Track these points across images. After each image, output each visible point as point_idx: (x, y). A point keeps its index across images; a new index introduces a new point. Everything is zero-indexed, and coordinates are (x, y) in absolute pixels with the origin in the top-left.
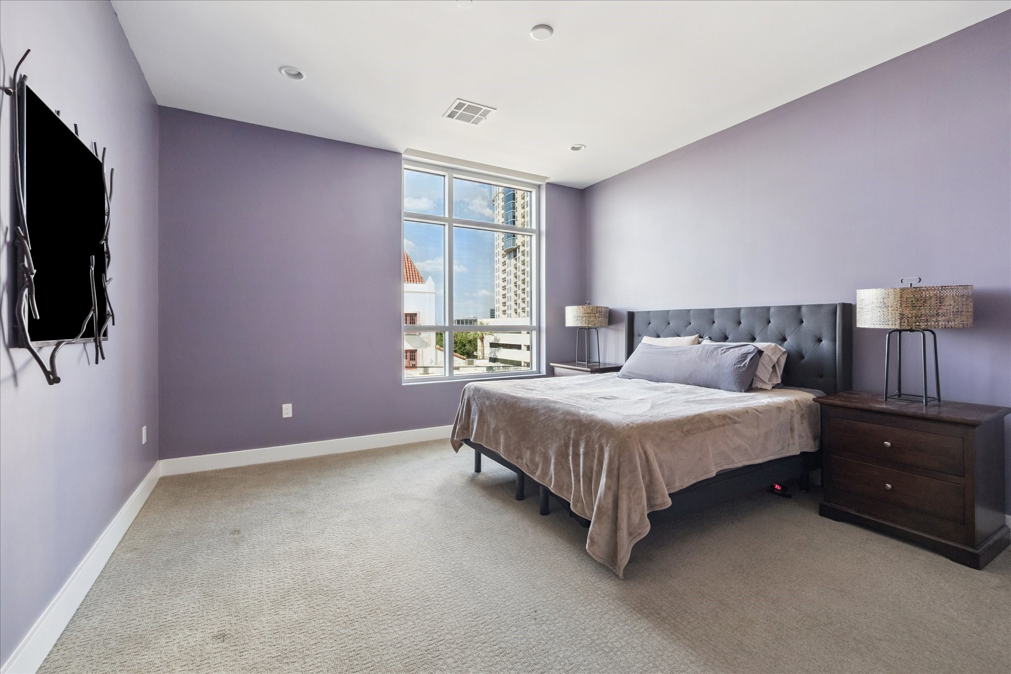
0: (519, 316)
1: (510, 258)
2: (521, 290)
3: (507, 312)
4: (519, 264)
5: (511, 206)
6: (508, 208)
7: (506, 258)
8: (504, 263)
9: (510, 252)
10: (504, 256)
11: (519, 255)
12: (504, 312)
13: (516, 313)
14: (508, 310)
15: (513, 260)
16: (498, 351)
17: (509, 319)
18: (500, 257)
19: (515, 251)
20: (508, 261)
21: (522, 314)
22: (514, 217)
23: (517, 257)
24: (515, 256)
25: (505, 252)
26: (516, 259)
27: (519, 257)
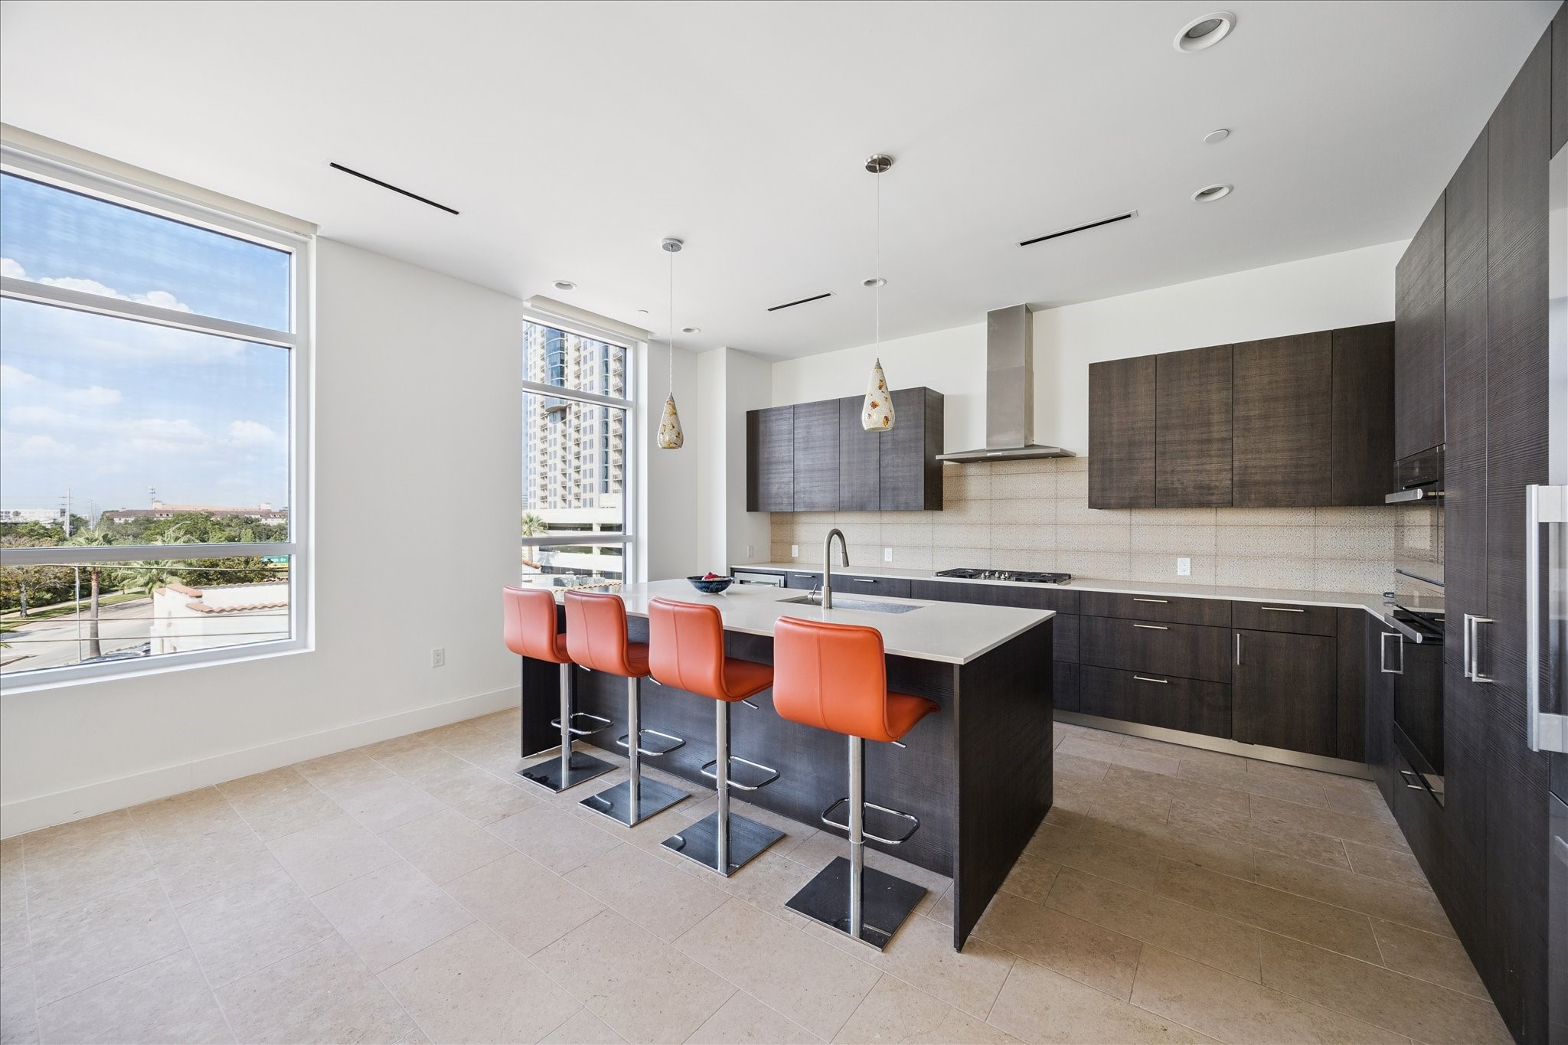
0: (570, 507)
1: (554, 420)
2: (573, 468)
3: (549, 499)
4: (571, 431)
5: (559, 346)
6: (552, 347)
7: (547, 421)
8: (544, 428)
9: (555, 412)
10: (543, 417)
11: (570, 416)
12: (544, 499)
13: (565, 500)
14: (551, 496)
15: (560, 425)
16: (553, 556)
17: (553, 510)
18: (538, 418)
19: (563, 410)
20: (550, 425)
21: (575, 503)
22: (562, 361)
23: (567, 419)
24: (563, 418)
25: (547, 411)
26: (565, 423)
27: (570, 421)
